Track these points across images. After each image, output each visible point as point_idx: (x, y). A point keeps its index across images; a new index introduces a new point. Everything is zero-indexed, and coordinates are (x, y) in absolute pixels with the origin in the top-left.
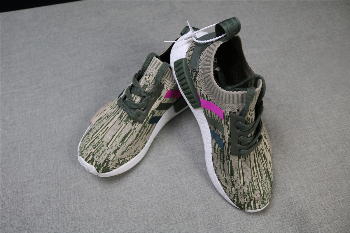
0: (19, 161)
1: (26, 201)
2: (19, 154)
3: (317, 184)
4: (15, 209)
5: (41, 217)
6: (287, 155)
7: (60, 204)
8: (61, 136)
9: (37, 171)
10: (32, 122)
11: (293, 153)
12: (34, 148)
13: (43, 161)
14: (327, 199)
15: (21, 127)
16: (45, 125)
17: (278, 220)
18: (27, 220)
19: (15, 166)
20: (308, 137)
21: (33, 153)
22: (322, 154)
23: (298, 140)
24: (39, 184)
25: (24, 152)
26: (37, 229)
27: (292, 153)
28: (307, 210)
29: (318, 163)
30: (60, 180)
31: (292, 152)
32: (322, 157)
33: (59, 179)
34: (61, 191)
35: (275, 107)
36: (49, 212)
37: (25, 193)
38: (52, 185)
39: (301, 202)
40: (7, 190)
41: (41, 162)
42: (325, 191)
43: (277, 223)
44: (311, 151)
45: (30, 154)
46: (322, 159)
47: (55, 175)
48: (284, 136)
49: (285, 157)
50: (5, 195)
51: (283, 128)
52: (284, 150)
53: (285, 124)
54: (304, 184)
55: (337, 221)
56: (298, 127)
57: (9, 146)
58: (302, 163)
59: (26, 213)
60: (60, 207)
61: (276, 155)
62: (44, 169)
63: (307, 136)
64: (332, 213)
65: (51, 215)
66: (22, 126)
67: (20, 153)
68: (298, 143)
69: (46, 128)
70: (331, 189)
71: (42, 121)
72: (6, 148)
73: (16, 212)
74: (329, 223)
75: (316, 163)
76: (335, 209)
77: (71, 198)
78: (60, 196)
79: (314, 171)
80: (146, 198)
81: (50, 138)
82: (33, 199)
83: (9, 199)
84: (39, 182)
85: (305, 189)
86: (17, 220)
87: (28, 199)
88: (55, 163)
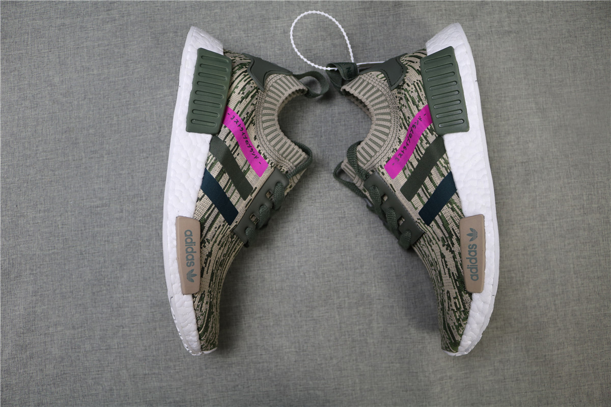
0: (84, 166)
1: (99, 239)
2: (83, 154)
3: (580, 282)
4: (83, 249)
5: (125, 268)
6: (546, 223)
7: (155, 253)
8: (155, 129)
9: (115, 189)
10: (102, 93)
11: (558, 221)
12: (107, 146)
13: (124, 172)
14: (586, 309)
15: (83, 102)
16: (126, 102)
17: (497, 328)
18: (103, 270)
19: (76, 175)
20: (594, 197)
21: (106, 154)
22: (606, 233)
23: (574, 200)
24: (120, 213)
25: (91, 151)
26: (121, 286)
27: (555, 222)
29: (593, 246)
30: (154, 210)
31: (556, 220)
32: (604, 239)
33: (153, 208)
34: (156, 229)
35: (551, 129)
36: (138, 263)
37: (97, 225)
38: (141, 219)
40: (68, 217)
41: (121, 174)
42: (588, 294)
43: (495, 333)
44: (589, 224)
45: (102, 156)
46: (603, 241)
47: (146, 200)
48: (551, 189)
49: (541, 227)
50: (65, 225)
51: (554, 173)
52: (543, 215)
53: (559, 165)
54: (558, 277)
55: (590, 344)
56: (580, 175)
57: (64, 136)
58: (566, 242)
59: (102, 259)
60: (155, 256)
61: (526, 221)
62: (127, 187)
63: (591, 194)
64: (587, 330)
65: (141, 267)
67: (84, 152)
68: (572, 206)
69: (128, 109)
70: (599, 294)
71: (120, 94)
72: (58, 140)
73: (85, 255)
74: (575, 344)
75: (590, 246)
76: (594, 326)
78: (156, 239)
79: (583, 260)
81: (136, 130)
82: (110, 238)
83: (73, 232)
84: (119, 210)
85: (557, 287)
86: (88, 268)
87: (103, 236)
88: (146, 179)
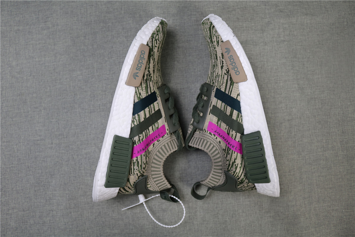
0: (30, 116)
1: (39, 159)
2: (30, 109)
3: (319, 191)
4: (30, 165)
5: (53, 177)
6: (301, 156)
7: (71, 168)
8: (72, 95)
9: (48, 130)
10: (41, 72)
11: (308, 155)
12: (44, 104)
13: (53, 120)
14: (322, 206)
15: (29, 78)
16: (55, 78)
17: (270, 217)
18: (41, 177)
19: (26, 121)
20: (329, 141)
21: (43, 110)
22: (336, 162)
23: (318, 142)
24: (51, 144)
25: (34, 107)
26: (51, 187)
27: (306, 156)
28: (299, 214)
29: (328, 170)
30: (71, 143)
31: (307, 154)
32: (335, 165)
33: (70, 142)
34: (72, 155)
35: (306, 100)
36: (61, 174)
37: (38, 151)
38: (63, 148)
39: (297, 206)
40: (21, 146)
41: (52, 122)
42: (324, 198)
43: (269, 219)
44: (326, 157)
45: (41, 111)
46: (334, 167)
47: (66, 137)
48: (305, 136)
49: (298, 159)
50: (19, 150)
51: (306, 126)
52: (300, 151)
53: (310, 122)
54: (307, 188)
55: (323, 227)
56: (322, 128)
57: (18, 98)
58: (313, 167)
59: (40, 171)
60: (71, 170)
61: (290, 155)
62: (55, 129)
63: (328, 139)
64: (322, 219)
65: (63, 177)
66: (31, 75)
67: (30, 108)
68: (316, 146)
69: (56, 83)
70: (330, 198)
71: (51, 73)
72: (15, 100)
73: (30, 169)
74: (315, 227)
75: (326, 170)
76: (326, 216)
77: (82, 164)
78: (72, 160)
79: (322, 178)
81: (61, 96)
82: (45, 159)
85: (306, 193)
86: (32, 176)
87: (41, 158)
88: (66, 125)
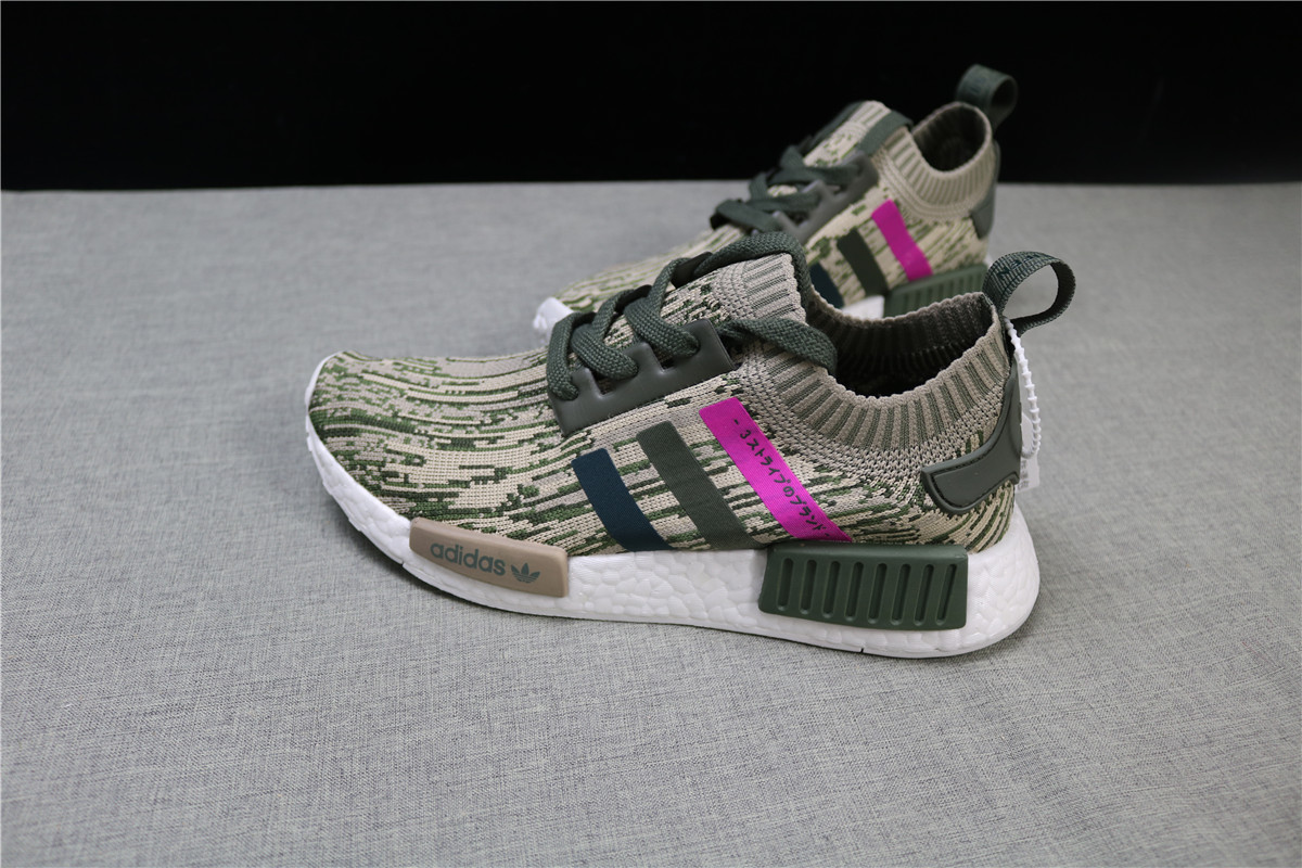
0: (132, 625)
1: (136, 796)
4: (70, 829)
7: (326, 823)
9: (217, 671)
10: (214, 492)
13: (251, 633)
15: (161, 507)
21: (204, 599)
24: (222, 724)
25: (162, 594)
30: (333, 713)
33: (329, 709)
34: (335, 760)
36: (262, 858)
37: (138, 760)
50: (28, 763)
62: (254, 663)
67: (141, 597)
77: (388, 797)
78: (332, 785)
80: (793, 807)
82: (176, 791)
83: (45, 783)
84: (221, 718)
87: (150, 788)
